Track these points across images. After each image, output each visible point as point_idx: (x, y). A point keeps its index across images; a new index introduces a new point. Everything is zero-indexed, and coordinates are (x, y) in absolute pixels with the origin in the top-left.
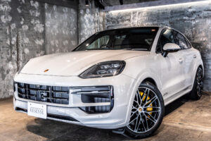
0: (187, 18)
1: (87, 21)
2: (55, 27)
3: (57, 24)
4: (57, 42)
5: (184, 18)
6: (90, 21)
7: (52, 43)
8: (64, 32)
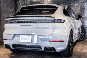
0: (72, 3)
1: (20, 4)
2: (5, 7)
3: (6, 5)
4: (6, 15)
5: (71, 3)
6: (22, 4)
7: (4, 15)
8: (9, 10)
